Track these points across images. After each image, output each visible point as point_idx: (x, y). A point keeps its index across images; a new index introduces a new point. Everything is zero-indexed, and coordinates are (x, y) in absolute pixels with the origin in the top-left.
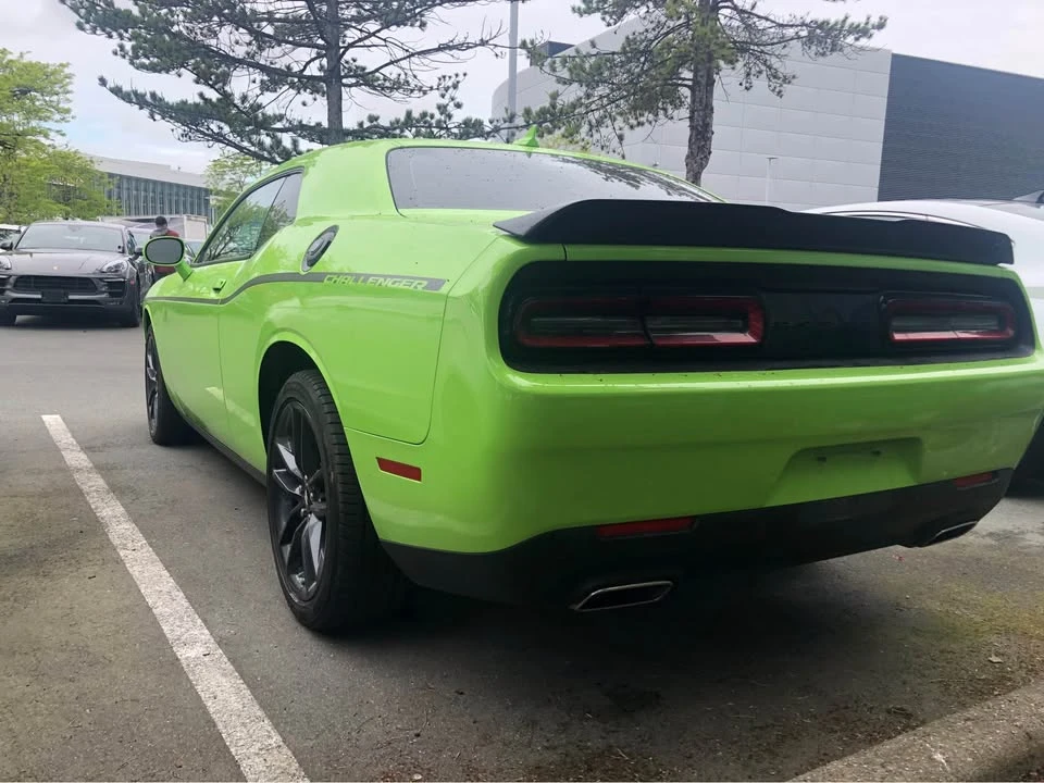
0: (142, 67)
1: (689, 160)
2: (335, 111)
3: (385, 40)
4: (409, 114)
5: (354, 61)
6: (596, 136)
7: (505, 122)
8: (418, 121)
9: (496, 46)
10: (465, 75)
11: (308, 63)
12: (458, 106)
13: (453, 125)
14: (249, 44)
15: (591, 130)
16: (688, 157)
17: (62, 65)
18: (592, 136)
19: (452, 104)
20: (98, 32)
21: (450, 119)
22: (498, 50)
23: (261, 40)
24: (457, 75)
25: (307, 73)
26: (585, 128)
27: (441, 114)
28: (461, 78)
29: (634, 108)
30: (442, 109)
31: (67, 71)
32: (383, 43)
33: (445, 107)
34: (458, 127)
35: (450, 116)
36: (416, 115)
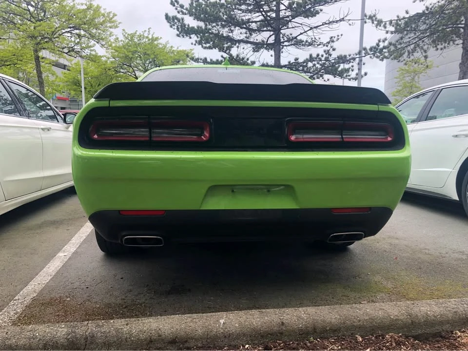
0: (205, 48)
1: (461, 66)
2: (278, 57)
3: (301, 24)
4: (311, 56)
5: (291, 35)
6: (412, 57)
7: (357, 55)
8: (316, 58)
9: (349, 20)
10: (342, 35)
11: (268, 38)
12: (334, 50)
13: (332, 59)
14: (246, 33)
15: (409, 55)
16: (460, 64)
17: (191, 50)
18: (410, 58)
19: (331, 49)
20: (185, 37)
21: (330, 56)
22: (350, 22)
23: (251, 31)
24: (338, 36)
25: (269, 42)
26: (406, 54)
27: (326, 54)
28: (340, 36)
29: (434, 42)
30: (327, 52)
31: (193, 52)
32: (300, 25)
33: (328, 51)
34: (335, 59)
35: (331, 55)
36: (314, 56)
